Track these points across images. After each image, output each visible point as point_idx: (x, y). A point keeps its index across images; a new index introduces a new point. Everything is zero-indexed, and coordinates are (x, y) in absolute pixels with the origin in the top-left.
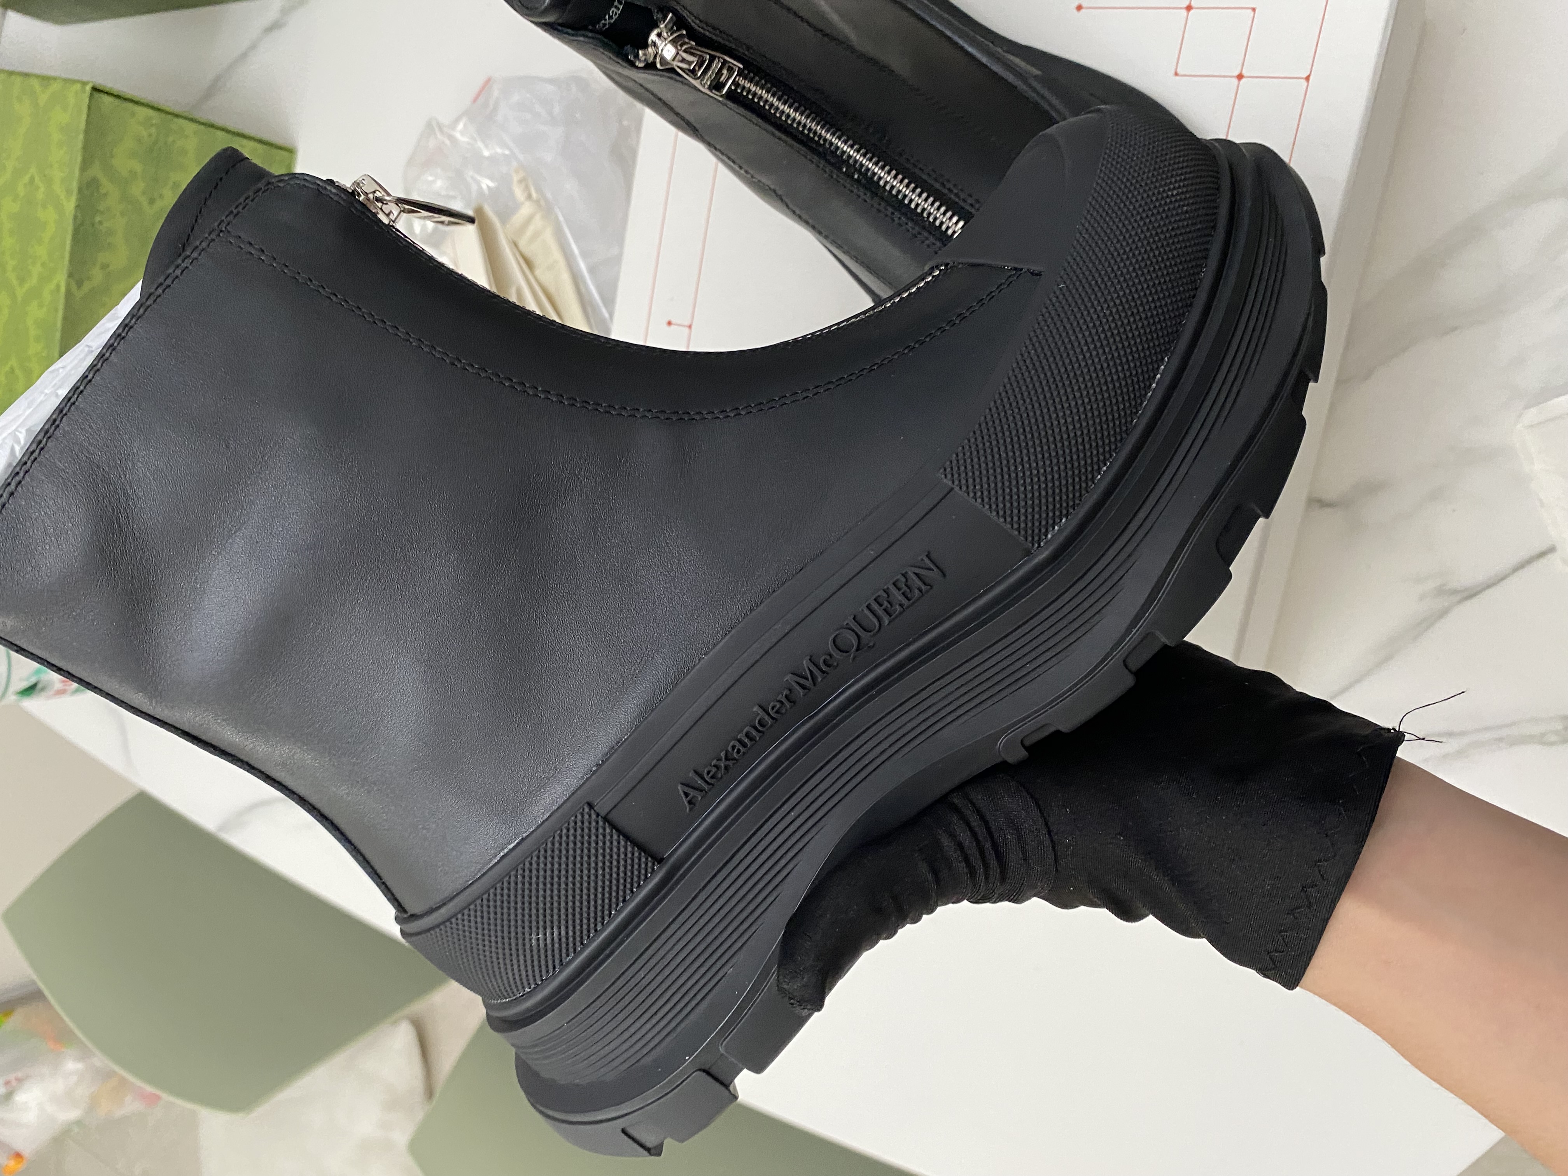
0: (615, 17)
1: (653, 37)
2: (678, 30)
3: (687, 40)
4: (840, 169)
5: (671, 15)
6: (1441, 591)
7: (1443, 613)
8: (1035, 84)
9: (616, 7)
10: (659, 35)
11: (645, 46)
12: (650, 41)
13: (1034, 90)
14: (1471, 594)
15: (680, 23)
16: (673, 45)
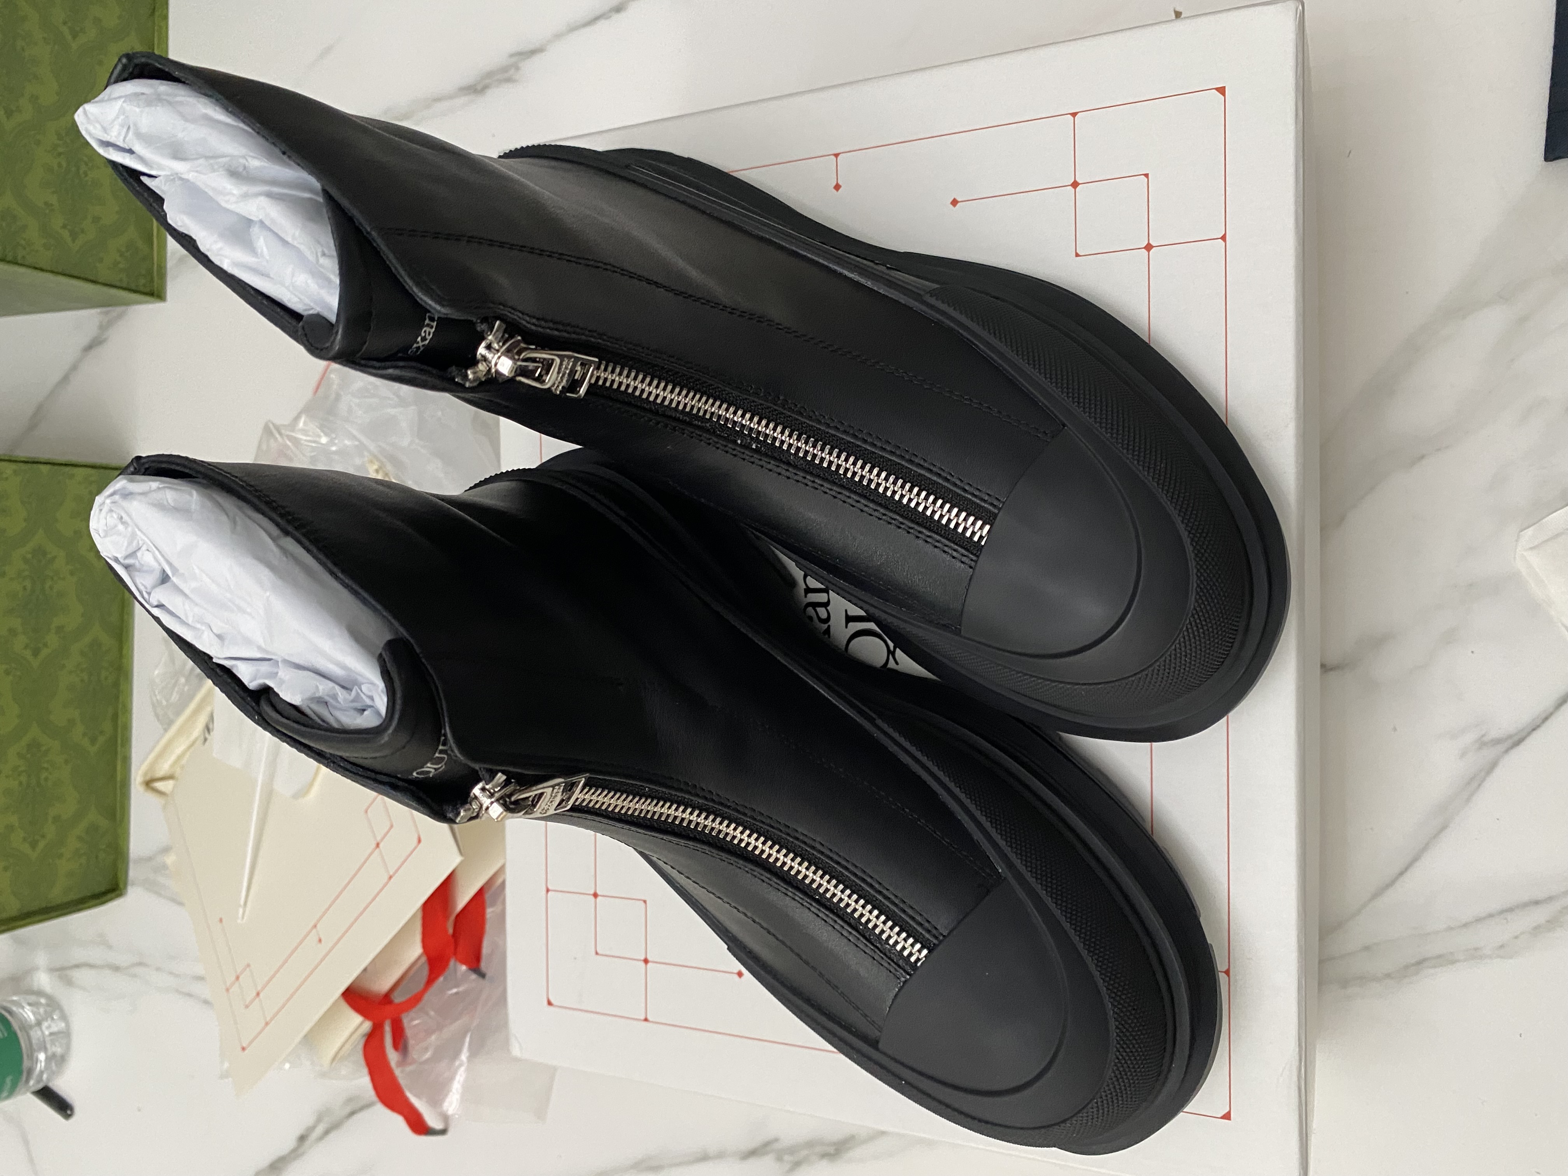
0: (429, 338)
1: (482, 350)
2: (511, 337)
3: (523, 345)
4: (735, 442)
5: (498, 323)
6: (1482, 743)
7: (1492, 766)
8: (932, 301)
9: (428, 325)
10: (489, 347)
11: (473, 362)
12: (479, 356)
13: (932, 307)
14: (1517, 740)
15: (511, 329)
16: (507, 356)
